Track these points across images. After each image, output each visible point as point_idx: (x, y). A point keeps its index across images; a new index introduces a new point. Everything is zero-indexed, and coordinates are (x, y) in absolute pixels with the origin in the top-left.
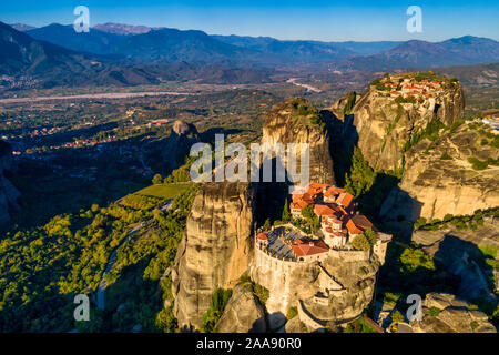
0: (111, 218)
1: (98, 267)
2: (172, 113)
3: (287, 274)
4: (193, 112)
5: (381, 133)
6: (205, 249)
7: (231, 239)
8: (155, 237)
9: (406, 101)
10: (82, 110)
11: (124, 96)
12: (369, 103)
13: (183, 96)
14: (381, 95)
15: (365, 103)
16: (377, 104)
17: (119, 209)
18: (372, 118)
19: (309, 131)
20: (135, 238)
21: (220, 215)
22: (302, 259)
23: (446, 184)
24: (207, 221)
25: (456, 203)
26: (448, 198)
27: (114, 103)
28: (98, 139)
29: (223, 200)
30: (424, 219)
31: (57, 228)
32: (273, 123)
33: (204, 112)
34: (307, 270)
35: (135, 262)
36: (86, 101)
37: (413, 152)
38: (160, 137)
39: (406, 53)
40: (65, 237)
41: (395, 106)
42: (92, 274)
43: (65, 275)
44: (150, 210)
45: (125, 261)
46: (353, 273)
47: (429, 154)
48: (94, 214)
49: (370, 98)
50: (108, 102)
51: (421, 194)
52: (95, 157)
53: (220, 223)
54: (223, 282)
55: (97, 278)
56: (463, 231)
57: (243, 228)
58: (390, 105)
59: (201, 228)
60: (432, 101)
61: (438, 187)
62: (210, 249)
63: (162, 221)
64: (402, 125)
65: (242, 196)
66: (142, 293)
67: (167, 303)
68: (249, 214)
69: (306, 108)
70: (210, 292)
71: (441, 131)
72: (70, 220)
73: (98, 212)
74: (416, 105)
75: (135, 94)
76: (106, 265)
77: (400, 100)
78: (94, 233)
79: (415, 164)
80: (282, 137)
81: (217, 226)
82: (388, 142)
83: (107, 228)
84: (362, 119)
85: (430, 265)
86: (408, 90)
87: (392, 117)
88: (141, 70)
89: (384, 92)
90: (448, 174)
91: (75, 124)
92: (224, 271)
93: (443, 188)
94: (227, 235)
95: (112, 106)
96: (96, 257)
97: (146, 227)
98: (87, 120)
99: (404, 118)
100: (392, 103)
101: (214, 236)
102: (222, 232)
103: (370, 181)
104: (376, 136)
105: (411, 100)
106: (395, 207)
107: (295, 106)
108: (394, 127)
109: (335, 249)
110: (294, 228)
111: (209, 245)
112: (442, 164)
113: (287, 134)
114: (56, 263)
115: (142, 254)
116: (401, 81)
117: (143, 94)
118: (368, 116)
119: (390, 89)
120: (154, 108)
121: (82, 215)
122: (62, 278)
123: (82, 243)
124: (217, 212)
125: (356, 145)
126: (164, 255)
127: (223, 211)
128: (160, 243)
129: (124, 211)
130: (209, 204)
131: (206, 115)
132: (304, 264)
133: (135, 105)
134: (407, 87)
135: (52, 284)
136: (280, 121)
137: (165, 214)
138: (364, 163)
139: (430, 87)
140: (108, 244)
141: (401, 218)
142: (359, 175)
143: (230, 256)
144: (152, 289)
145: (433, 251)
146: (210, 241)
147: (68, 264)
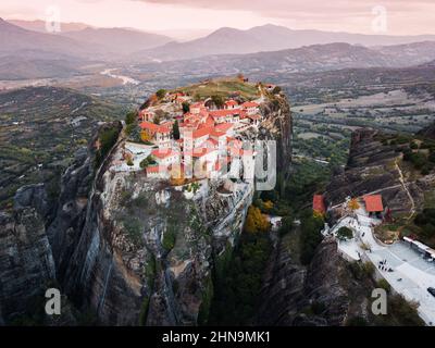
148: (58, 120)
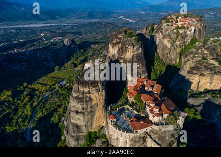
0: (34, 90)
1: (27, 117)
2: (63, 34)
3: (128, 140)
4: (74, 33)
5: (169, 45)
6: (80, 113)
7: (94, 107)
8: (56, 100)
9: (180, 28)
10: (18, 33)
11: (40, 26)
12: (162, 29)
13: (69, 26)
14: (168, 25)
15: (160, 29)
16: (167, 30)
17: (38, 85)
18: (164, 37)
19: (134, 46)
20: (46, 100)
21: (88, 95)
22: (137, 132)
23: (206, 74)
24: (81, 98)
25: (211, 83)
26: (207, 81)
27: (34, 29)
28: (26, 48)
29: (89, 87)
30: (193, 91)
31: (5, 97)
32: (114, 42)
33: (80, 34)
34: (140, 138)
35: (46, 114)
36: (20, 29)
37: (186, 56)
38: (58, 46)
39: (173, 3)
40: (9, 101)
41: (175, 31)
42: (24, 121)
43: (9, 123)
44: (54, 85)
45: (41, 113)
46: (167, 138)
47: (195, 57)
48: (25, 88)
49: (163, 27)
50: (31, 29)
51: (192, 78)
52: (25, 58)
53: (88, 99)
54: (91, 128)
55: (26, 123)
56: (216, 99)
57: (101, 101)
58: (173, 31)
59: (78, 102)
60: (193, 28)
61: (201, 75)
62: (83, 113)
63: (60, 91)
64: (179, 41)
65: (99, 84)
66: (50, 131)
67: (63, 138)
68: (104, 93)
69: (131, 33)
70: (85, 134)
71: (197, 43)
72: (12, 92)
73: (27, 87)
74: (185, 30)
75: (45, 25)
76: (31, 116)
77: (178, 28)
78: (25, 98)
79: (188, 62)
80: (119, 49)
81: (86, 101)
82: (172, 49)
83: (32, 95)
84: (158, 37)
85: (199, 117)
86: (181, 23)
87: (174, 36)
88: (47, 13)
89: (170, 24)
90: (207, 68)
91: (14, 40)
92: (91, 123)
93: (204, 75)
94: (92, 105)
95: (33, 31)
96: (25, 112)
97: (52, 94)
98: (21, 38)
99: (180, 37)
100: (174, 29)
101: (85, 106)
102: (89, 104)
103: (164, 69)
104: (166, 46)
105: (183, 28)
106: (177, 83)
107: (126, 32)
108: (175, 41)
109: (156, 124)
110: (130, 108)
111: (82, 111)
112: (203, 63)
113: (122, 48)
114: (4, 116)
115: (50, 110)
116: (177, 18)
117: (49, 25)
118: (162, 36)
119: (172, 22)
120: (55, 32)
121: (18, 89)
122: (7, 124)
123: (19, 104)
124: (86, 93)
125: (156, 51)
126: (61, 110)
127: (89, 92)
128: (59, 103)
129: (40, 86)
130: (81, 89)
131: (81, 35)
132: (138, 135)
133: (45, 30)
134: (181, 21)
135: (2, 128)
136: (118, 41)
137: (61, 87)
138: (161, 61)
139: (191, 20)
140: (32, 105)
141: (181, 90)
142: (158, 67)
143: (94, 115)
144: (55, 129)
145: (199, 109)
146: (83, 109)
147: (11, 116)
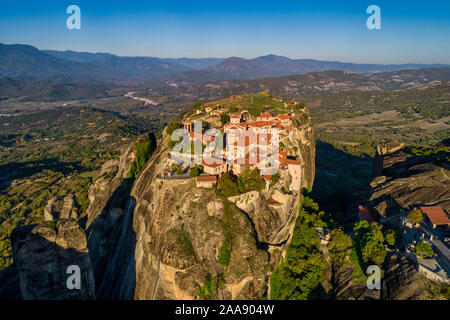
100: (207, 197)
148: (85, 136)
